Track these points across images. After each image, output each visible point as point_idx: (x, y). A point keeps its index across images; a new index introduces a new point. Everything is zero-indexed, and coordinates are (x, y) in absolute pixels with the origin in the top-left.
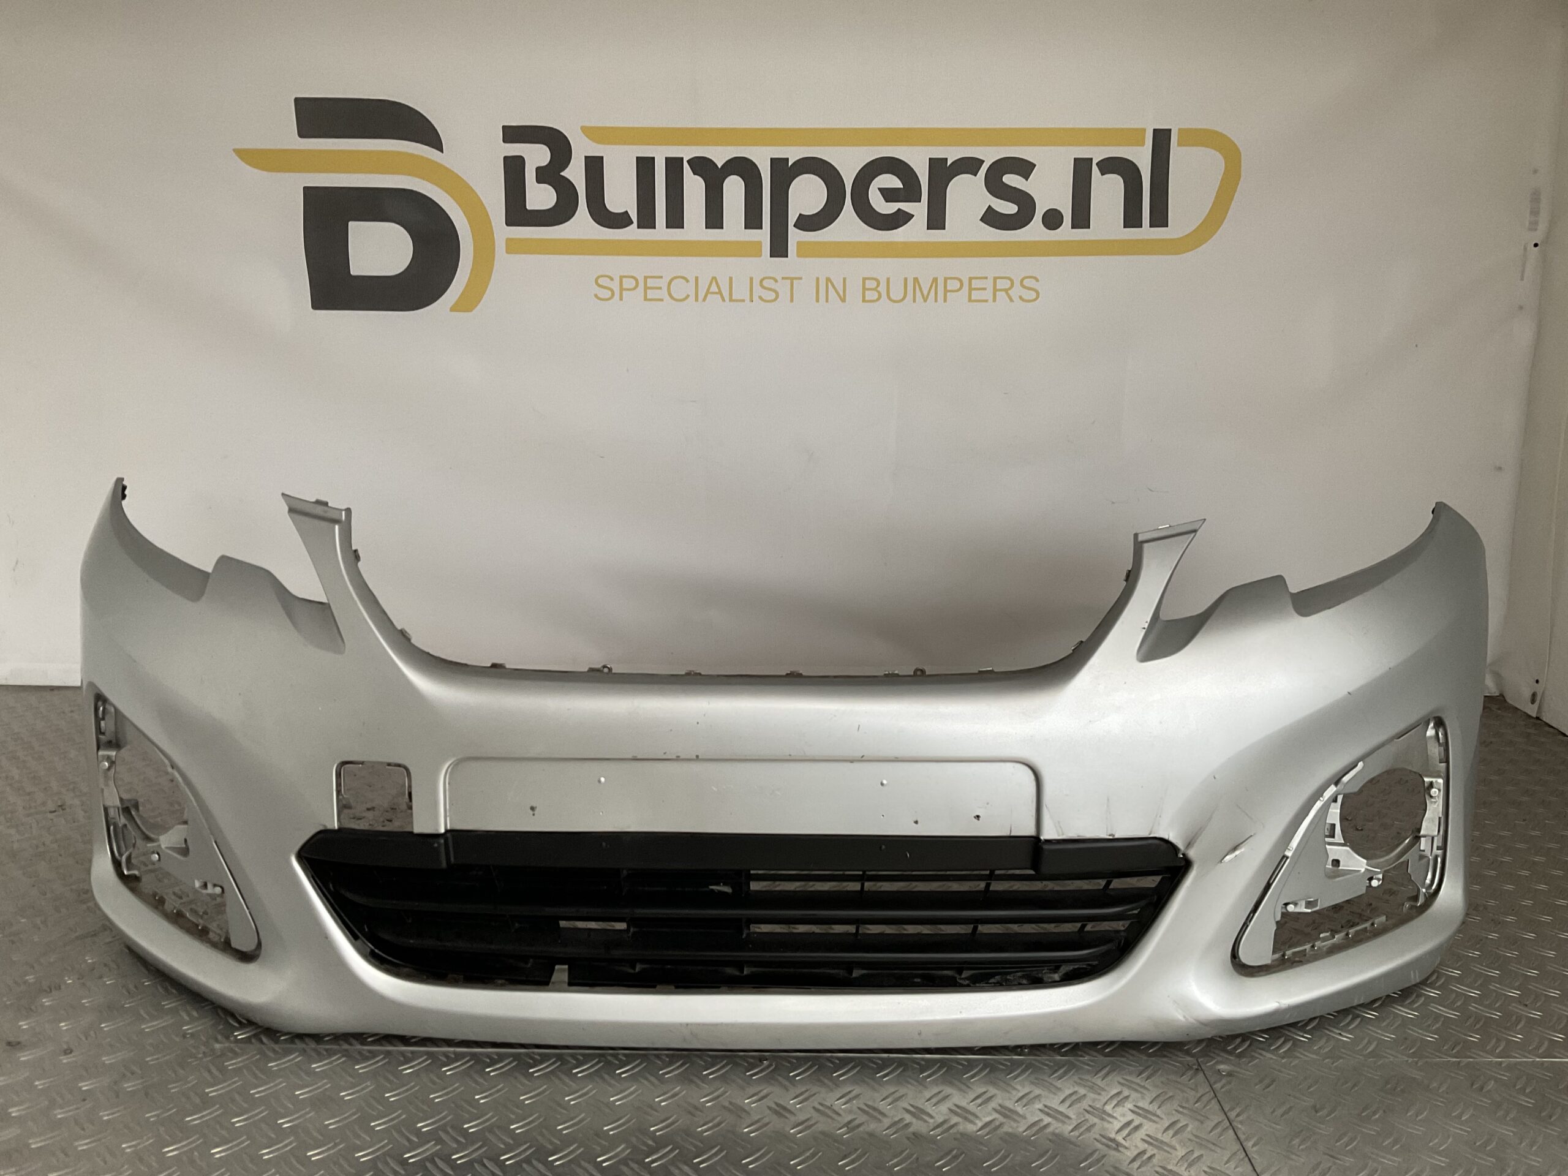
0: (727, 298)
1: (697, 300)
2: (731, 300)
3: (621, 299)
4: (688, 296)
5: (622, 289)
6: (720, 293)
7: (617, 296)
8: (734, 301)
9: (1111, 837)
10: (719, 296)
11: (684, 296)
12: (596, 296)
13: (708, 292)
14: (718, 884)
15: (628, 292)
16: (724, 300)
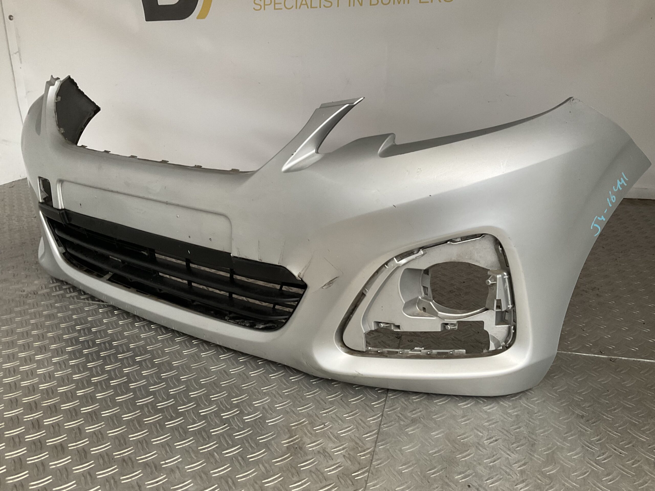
0: (309, 6)
1: (296, 8)
2: (311, 7)
3: (264, 9)
4: (293, 6)
5: (265, 5)
6: (306, 4)
7: (263, 7)
8: (313, 8)
9: (260, 261)
10: (306, 6)
11: (291, 6)
12: (254, 8)
13: (301, 4)
14: (144, 251)
15: (267, 6)
16: (308, 7)
